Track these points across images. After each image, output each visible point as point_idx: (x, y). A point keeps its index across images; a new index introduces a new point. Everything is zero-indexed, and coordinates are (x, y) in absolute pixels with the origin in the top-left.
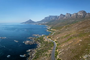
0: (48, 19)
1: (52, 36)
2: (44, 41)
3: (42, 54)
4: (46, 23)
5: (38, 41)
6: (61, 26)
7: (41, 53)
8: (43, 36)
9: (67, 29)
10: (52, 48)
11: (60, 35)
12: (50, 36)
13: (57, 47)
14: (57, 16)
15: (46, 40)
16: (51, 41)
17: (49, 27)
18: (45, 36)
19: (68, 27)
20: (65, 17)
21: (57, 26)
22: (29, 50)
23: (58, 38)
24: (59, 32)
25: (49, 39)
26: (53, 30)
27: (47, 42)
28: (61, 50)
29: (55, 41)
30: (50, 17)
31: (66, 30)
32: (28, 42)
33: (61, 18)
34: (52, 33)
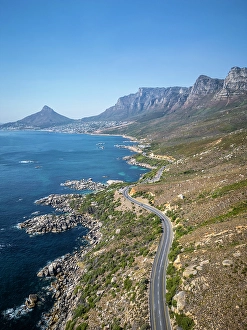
0: (136, 105)
1: (154, 188)
2: (118, 209)
3: (109, 277)
4: (125, 124)
5: (91, 211)
6: (197, 140)
7: (107, 274)
8: (113, 186)
9: (229, 156)
10: (153, 247)
11: (193, 185)
12: (143, 189)
13: (175, 245)
14: (178, 88)
15: (125, 206)
16: (151, 209)
17: (137, 144)
18: (121, 186)
19: (238, 143)
20: (223, 93)
21: (177, 139)
22: (51, 266)
23: (181, 196)
24: (189, 166)
25: (139, 199)
26: (159, 157)
27: (132, 215)
28: (197, 262)
29: (169, 214)
30: (144, 95)
31: (225, 161)
32: (41, 220)
33: (202, 99)
34: (155, 172)
